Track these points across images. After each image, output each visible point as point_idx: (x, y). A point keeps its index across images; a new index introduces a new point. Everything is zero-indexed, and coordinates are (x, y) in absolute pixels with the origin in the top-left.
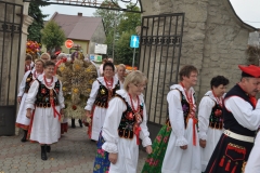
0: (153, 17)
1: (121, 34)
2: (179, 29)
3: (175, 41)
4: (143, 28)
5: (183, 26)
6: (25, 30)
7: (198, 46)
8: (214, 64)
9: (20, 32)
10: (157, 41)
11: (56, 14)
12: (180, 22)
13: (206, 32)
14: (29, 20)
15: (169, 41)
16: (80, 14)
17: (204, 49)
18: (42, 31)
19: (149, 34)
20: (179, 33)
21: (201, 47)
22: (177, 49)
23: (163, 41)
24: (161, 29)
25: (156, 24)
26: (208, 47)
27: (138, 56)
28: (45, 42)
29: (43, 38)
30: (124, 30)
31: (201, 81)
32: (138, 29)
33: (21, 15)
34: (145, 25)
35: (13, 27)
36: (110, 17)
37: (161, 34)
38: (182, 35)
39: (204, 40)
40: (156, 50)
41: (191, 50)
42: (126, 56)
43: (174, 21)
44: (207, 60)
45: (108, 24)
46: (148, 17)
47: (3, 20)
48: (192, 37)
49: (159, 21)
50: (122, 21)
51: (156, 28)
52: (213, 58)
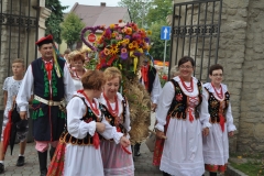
0: (186, 4)
1: (149, 25)
2: (217, 17)
3: (212, 31)
4: (175, 17)
5: (221, 13)
6: (42, 24)
7: (239, 36)
8: (258, 56)
9: (37, 26)
10: (191, 31)
11: (77, 5)
12: (217, 9)
13: (247, 19)
14: (47, 12)
15: (205, 31)
16: (103, 4)
17: (246, 39)
18: (61, 25)
19: (182, 24)
20: (216, 22)
21: (243, 36)
22: (215, 40)
23: (198, 31)
24: (196, 17)
25: (190, 11)
26: (251, 36)
27: (170, 49)
28: (66, 37)
29: (63, 32)
30: (154, 21)
31: (243, 76)
32: (169, 19)
33: (37, 8)
34: (177, 14)
35: (29, 21)
36: (137, 7)
37: (195, 23)
38: (220, 24)
39: (246, 28)
40: (190, 42)
41: (230, 41)
42: (156, 50)
43: (210, 8)
44: (250, 52)
45: (136, 14)
46: (180, 5)
47: (18, 13)
48: (232, 25)
49: (193, 8)
50: (150, 10)
51: (189, 17)
52: (257, 49)
